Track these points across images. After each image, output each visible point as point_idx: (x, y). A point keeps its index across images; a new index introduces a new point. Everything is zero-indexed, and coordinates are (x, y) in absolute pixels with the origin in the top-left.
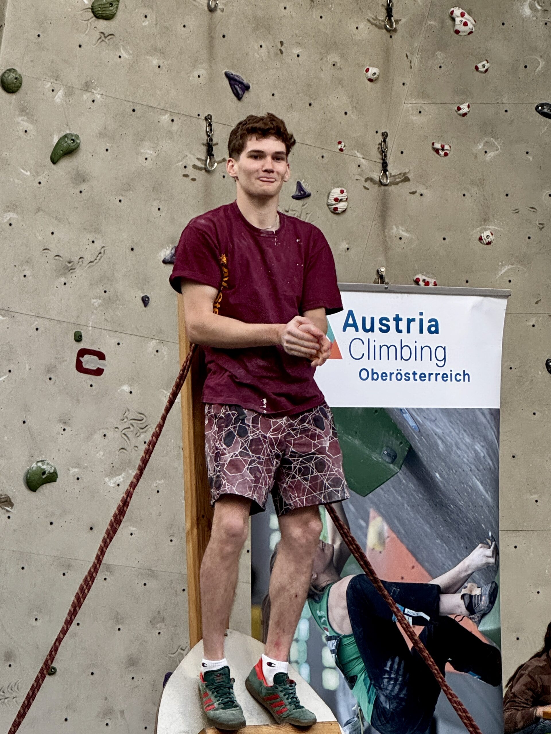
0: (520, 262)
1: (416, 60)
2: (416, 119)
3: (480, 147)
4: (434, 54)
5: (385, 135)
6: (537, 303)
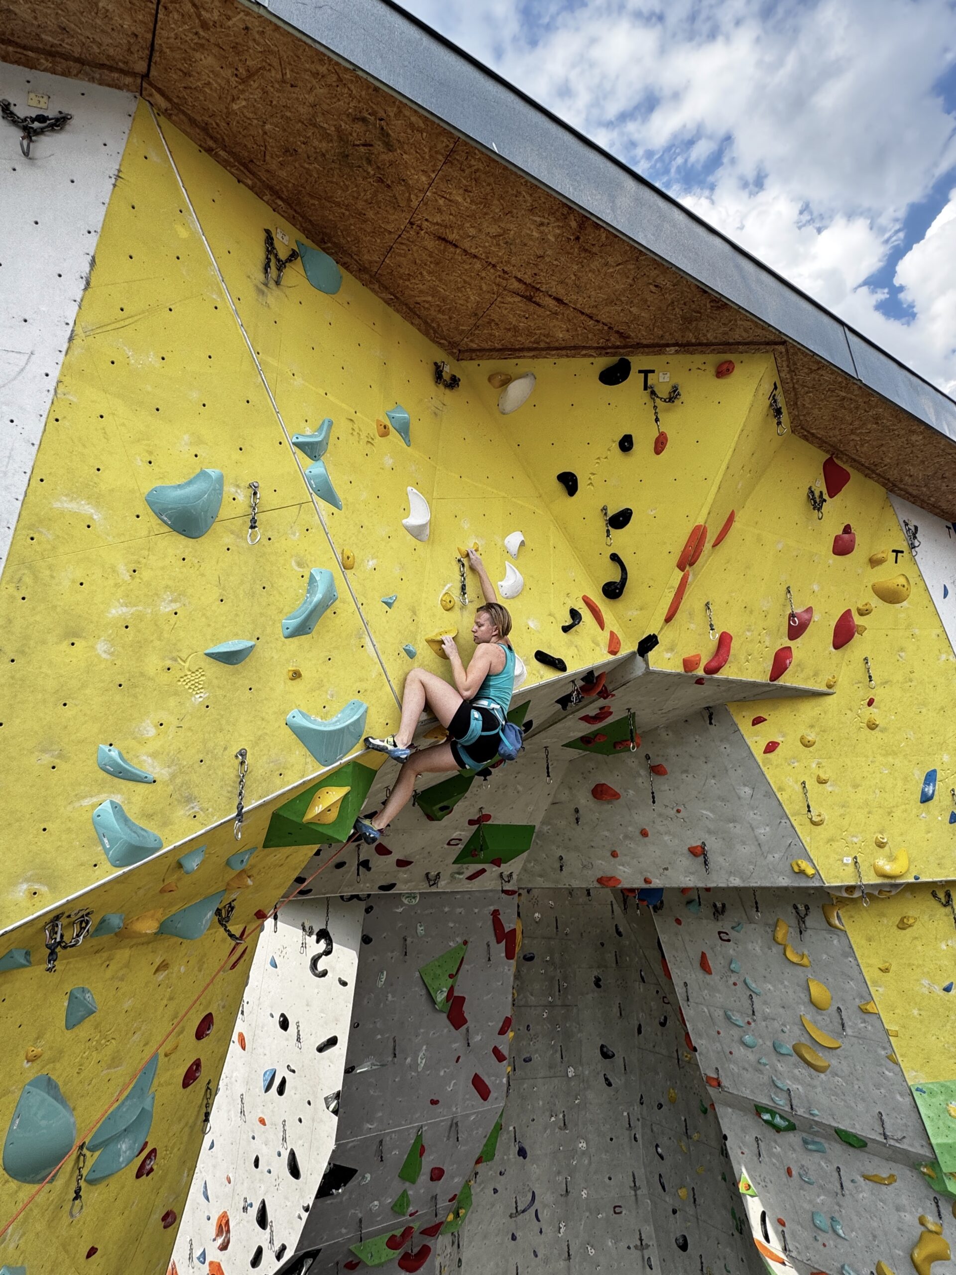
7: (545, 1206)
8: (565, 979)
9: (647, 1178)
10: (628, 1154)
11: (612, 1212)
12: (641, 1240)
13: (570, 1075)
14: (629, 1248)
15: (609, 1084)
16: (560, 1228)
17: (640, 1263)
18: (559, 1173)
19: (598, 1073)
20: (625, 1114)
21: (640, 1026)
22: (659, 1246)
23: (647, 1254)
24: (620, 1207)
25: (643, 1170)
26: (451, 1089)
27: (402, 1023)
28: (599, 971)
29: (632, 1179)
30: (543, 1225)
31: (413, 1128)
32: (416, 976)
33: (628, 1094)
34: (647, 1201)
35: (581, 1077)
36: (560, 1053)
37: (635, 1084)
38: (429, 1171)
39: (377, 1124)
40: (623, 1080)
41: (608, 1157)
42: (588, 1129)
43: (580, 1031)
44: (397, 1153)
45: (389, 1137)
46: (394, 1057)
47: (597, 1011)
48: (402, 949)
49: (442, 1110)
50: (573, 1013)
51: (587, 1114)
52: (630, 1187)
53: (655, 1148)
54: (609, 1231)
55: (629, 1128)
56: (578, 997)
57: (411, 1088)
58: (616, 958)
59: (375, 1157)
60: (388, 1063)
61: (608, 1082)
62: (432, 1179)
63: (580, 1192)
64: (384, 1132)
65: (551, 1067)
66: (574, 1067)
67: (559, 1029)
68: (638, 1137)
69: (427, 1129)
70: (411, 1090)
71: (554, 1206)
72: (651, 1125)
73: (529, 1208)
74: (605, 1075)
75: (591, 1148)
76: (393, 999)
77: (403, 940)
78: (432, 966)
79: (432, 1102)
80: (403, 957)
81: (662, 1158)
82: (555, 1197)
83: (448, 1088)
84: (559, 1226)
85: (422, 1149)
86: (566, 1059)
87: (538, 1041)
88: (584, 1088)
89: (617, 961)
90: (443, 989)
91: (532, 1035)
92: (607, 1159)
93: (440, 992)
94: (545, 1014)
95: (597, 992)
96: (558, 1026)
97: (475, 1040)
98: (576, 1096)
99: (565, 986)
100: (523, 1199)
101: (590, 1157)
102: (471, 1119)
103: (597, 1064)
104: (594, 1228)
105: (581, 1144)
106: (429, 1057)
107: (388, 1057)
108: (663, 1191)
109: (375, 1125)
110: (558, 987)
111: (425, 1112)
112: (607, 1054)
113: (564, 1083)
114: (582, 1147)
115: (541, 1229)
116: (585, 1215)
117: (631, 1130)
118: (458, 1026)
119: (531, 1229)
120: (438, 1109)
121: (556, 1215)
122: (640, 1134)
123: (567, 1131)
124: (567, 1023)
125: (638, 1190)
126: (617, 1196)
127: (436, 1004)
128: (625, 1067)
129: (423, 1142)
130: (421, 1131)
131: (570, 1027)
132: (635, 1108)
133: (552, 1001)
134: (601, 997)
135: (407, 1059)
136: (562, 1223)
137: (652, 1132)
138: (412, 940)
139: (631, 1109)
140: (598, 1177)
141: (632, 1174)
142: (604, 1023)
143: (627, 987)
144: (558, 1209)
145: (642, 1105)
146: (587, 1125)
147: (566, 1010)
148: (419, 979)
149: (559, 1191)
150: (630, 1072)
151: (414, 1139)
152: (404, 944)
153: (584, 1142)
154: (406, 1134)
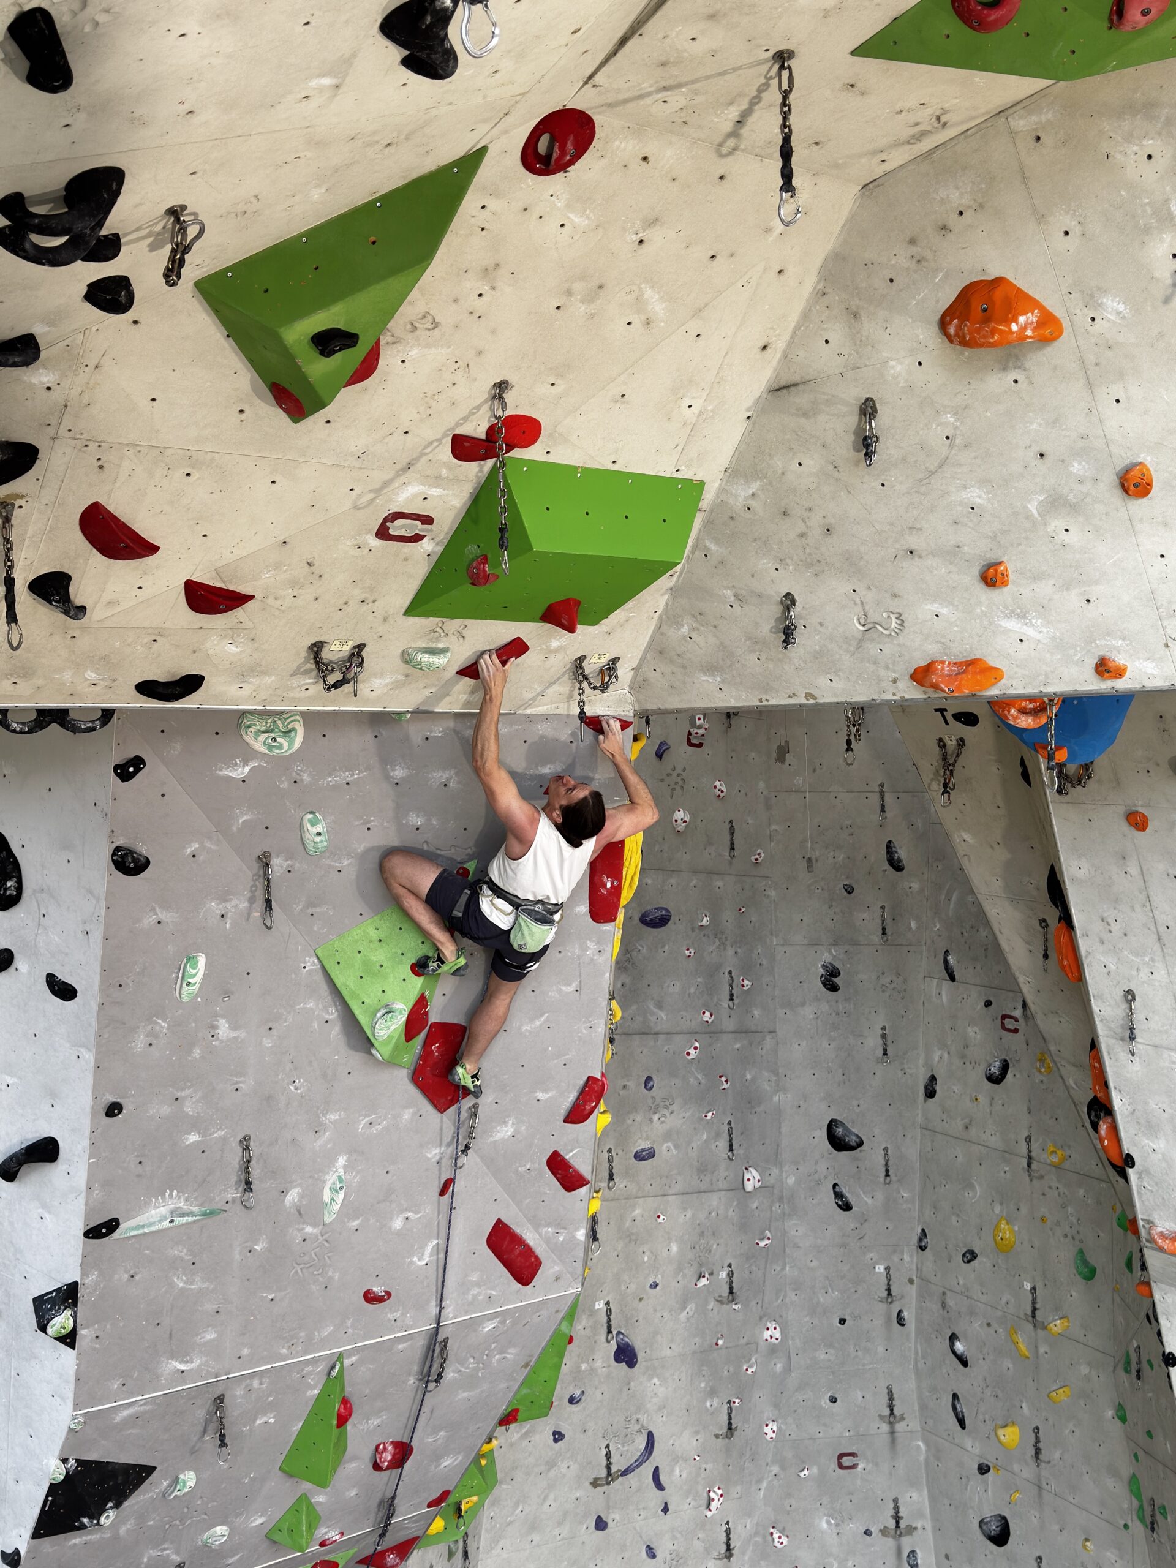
7: (676, 1460)
8: (747, 968)
9: (920, 1397)
10: (881, 1349)
11: (835, 1465)
12: (897, 1519)
13: (749, 1186)
14: (868, 1533)
15: (846, 1207)
16: (710, 1500)
18: (712, 1393)
19: (819, 1182)
20: (881, 1269)
21: (933, 1079)
22: (940, 1530)
23: (908, 1545)
24: (853, 1455)
25: (912, 1384)
26: (425, 1262)
27: (269, 1098)
28: (836, 951)
29: (885, 1400)
30: (672, 1495)
31: (315, 1361)
32: (305, 967)
33: (891, 1228)
34: (919, 1446)
35: (776, 1191)
36: (728, 1138)
37: (909, 1206)
38: (367, 1452)
39: (204, 1359)
40: (880, 1196)
41: (832, 1358)
42: (787, 1300)
43: (779, 1088)
44: (272, 1420)
45: (243, 1387)
46: (245, 1190)
47: (825, 1044)
48: (256, 890)
49: (397, 1315)
50: (764, 1050)
51: (787, 1269)
52: (881, 1417)
53: (947, 1341)
54: (825, 1501)
55: (887, 1299)
56: (780, 1012)
57: (302, 1266)
58: (883, 923)
59: (203, 1436)
60: (227, 1207)
61: (842, 1201)
62: (377, 1467)
63: (761, 1428)
64: (225, 1377)
65: (703, 1169)
66: (759, 1169)
67: (725, 1086)
68: (906, 1318)
69: (357, 1361)
70: (304, 1270)
71: (698, 1458)
72: (944, 1294)
73: (637, 1467)
74: (835, 1185)
75: (793, 1339)
76: (235, 1034)
77: (256, 866)
78: (357, 941)
79: (370, 1297)
80: (261, 913)
81: (964, 1363)
82: (701, 1440)
83: (415, 1259)
84: (709, 1497)
85: (345, 1408)
86: (741, 1152)
87: (672, 1113)
88: (784, 1214)
89: (884, 929)
90: (393, 1003)
91: (658, 1100)
92: (829, 1360)
93: (383, 1011)
94: (692, 1051)
95: (828, 1002)
96: (723, 1079)
97: (497, 1138)
98: (763, 1232)
99: (746, 988)
100: (626, 1448)
101: (789, 1357)
102: (487, 1329)
103: (816, 1163)
104: (789, 1495)
105: (769, 1333)
106: (354, 1184)
107: (225, 1190)
108: (959, 1428)
109: (197, 1363)
110: (728, 988)
111: (349, 1323)
112: (844, 1140)
113: (735, 1204)
114: (771, 1337)
115: (666, 1504)
116: (771, 1471)
117: (891, 1303)
118: (443, 1100)
119: (641, 1507)
120: (387, 1313)
121: (703, 1476)
122: (914, 1310)
123: (736, 1307)
124: (747, 1072)
125: (899, 1422)
126: (847, 1434)
127: (372, 1045)
128: (887, 1171)
129: (348, 1389)
130: (337, 1367)
131: (753, 1080)
132: (906, 1257)
133: (712, 1022)
134: (838, 1014)
135: (287, 1193)
136: (716, 1489)
137: (944, 1308)
138: (288, 866)
139: (896, 1258)
140: (805, 1397)
141: (886, 1391)
142: (840, 1071)
143: (905, 990)
144: (706, 1463)
145: (923, 1250)
146: (786, 1291)
147: (745, 1042)
148: (319, 978)
149: (711, 1428)
150: (899, 1181)
151: (320, 1386)
152: (260, 876)
153: (775, 1328)
154: (296, 1376)
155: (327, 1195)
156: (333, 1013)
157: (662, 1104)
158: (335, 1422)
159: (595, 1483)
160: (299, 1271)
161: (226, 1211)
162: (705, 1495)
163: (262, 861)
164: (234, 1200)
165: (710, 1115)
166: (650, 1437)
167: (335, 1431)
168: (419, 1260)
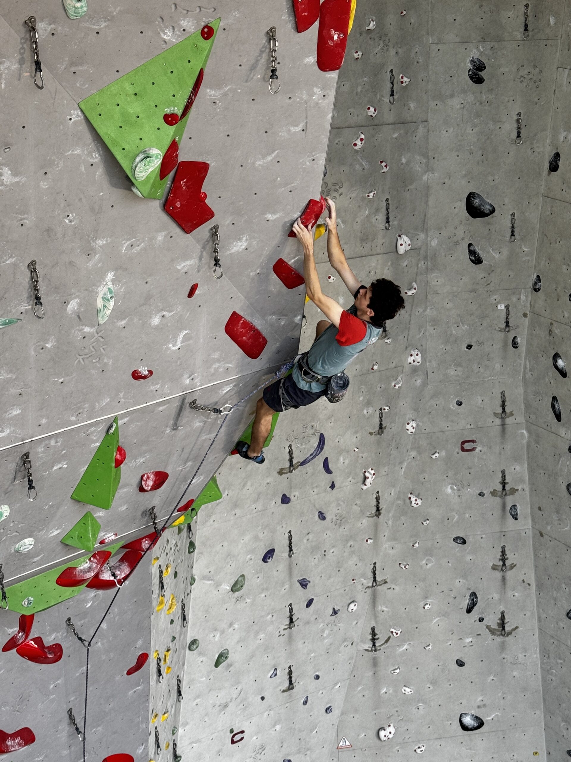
0: (444, 615)
1: (390, 523)
2: (391, 552)
3: (424, 562)
4: (400, 518)
5: (375, 563)
6: (452, 634)
7: (341, 452)
8: (406, 67)
9: (526, 399)
10: (498, 366)
11: (458, 449)
12: (504, 484)
13: (401, 250)
14: (481, 494)
15: (478, 261)
16: (365, 478)
17: (498, 512)
18: (368, 403)
19: (457, 243)
20: (502, 307)
21: (557, 156)
22: (534, 490)
23: (510, 501)
24: (473, 441)
25: (521, 390)
26: (178, 347)
27: (49, 230)
28: (483, 47)
29: (499, 402)
30: (337, 477)
31: (97, 423)
32: (71, 119)
33: (512, 276)
34: (523, 433)
35: (422, 252)
36: (385, 213)
37: (528, 258)
38: (135, 481)
39: (12, 429)
40: (505, 252)
41: (460, 374)
42: (427, 334)
43: (429, 169)
44: (65, 466)
45: (43, 446)
46: (36, 304)
47: (469, 130)
48: (24, 53)
49: (158, 386)
50: (417, 138)
51: (428, 310)
52: (495, 414)
53: (551, 359)
54: (450, 474)
55: (505, 329)
56: (432, 104)
57: (84, 357)
58: (526, 20)
59: (14, 480)
60: (22, 317)
61: (475, 257)
62: (142, 489)
63: (403, 425)
64: (30, 440)
65: (365, 238)
66: (409, 235)
67: (385, 170)
68: (519, 342)
69: (128, 421)
70: (85, 360)
71: (357, 450)
72: (551, 324)
73: (312, 459)
74: (470, 245)
75: (430, 362)
76: (17, 179)
77: (23, 30)
78: (116, 95)
79: (136, 376)
80: (31, 73)
81: (563, 373)
82: (359, 438)
83: (170, 345)
84: (365, 476)
85: (120, 454)
86: (396, 223)
87: (341, 195)
88: (427, 269)
89: (526, 26)
90: (150, 149)
91: (330, 185)
92: (458, 375)
93: (141, 156)
94: (359, 143)
95: (473, 94)
96: (384, 164)
97: (233, 251)
98: (410, 284)
99: (404, 84)
100: (304, 447)
101: (427, 374)
102: (225, 392)
103: (456, 228)
104: (423, 471)
105: (413, 358)
106: (121, 293)
107: (19, 304)
108: (556, 420)
109: (7, 431)
110: (389, 85)
111: (121, 395)
112: (480, 210)
113: (389, 263)
114: (414, 361)
115: (333, 483)
116: (409, 455)
117: (508, 331)
118: (190, 224)
119: (316, 485)
120: (150, 386)
121: (360, 462)
122: (526, 336)
123: (386, 341)
124: (403, 157)
125: (508, 418)
126: (469, 427)
127: (133, 184)
128: (513, 232)
129: (121, 440)
130: (114, 427)
131: (408, 163)
132: (523, 297)
133: (375, 116)
134: (481, 103)
135: (68, 303)
136: (370, 470)
137: (550, 334)
138: (52, 29)
139: (514, 299)
140: (438, 403)
141: (500, 395)
142: (480, 153)
143: (540, 81)
144: (363, 453)
145: (537, 291)
146: (426, 327)
147: (402, 132)
148: (83, 128)
149: (366, 428)
150: (522, 239)
151: (101, 440)
152: (27, 39)
153: (417, 355)
154: (82, 434)
155: (100, 303)
156: (96, 158)
157: (333, 188)
158: (114, 465)
159: (281, 472)
160: (82, 361)
161: (21, 320)
162: (362, 475)
163: (29, 26)
164: (27, 311)
165: (372, 194)
166: (322, 437)
167: (114, 470)
168: (174, 346)
